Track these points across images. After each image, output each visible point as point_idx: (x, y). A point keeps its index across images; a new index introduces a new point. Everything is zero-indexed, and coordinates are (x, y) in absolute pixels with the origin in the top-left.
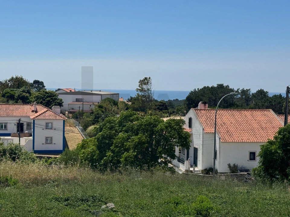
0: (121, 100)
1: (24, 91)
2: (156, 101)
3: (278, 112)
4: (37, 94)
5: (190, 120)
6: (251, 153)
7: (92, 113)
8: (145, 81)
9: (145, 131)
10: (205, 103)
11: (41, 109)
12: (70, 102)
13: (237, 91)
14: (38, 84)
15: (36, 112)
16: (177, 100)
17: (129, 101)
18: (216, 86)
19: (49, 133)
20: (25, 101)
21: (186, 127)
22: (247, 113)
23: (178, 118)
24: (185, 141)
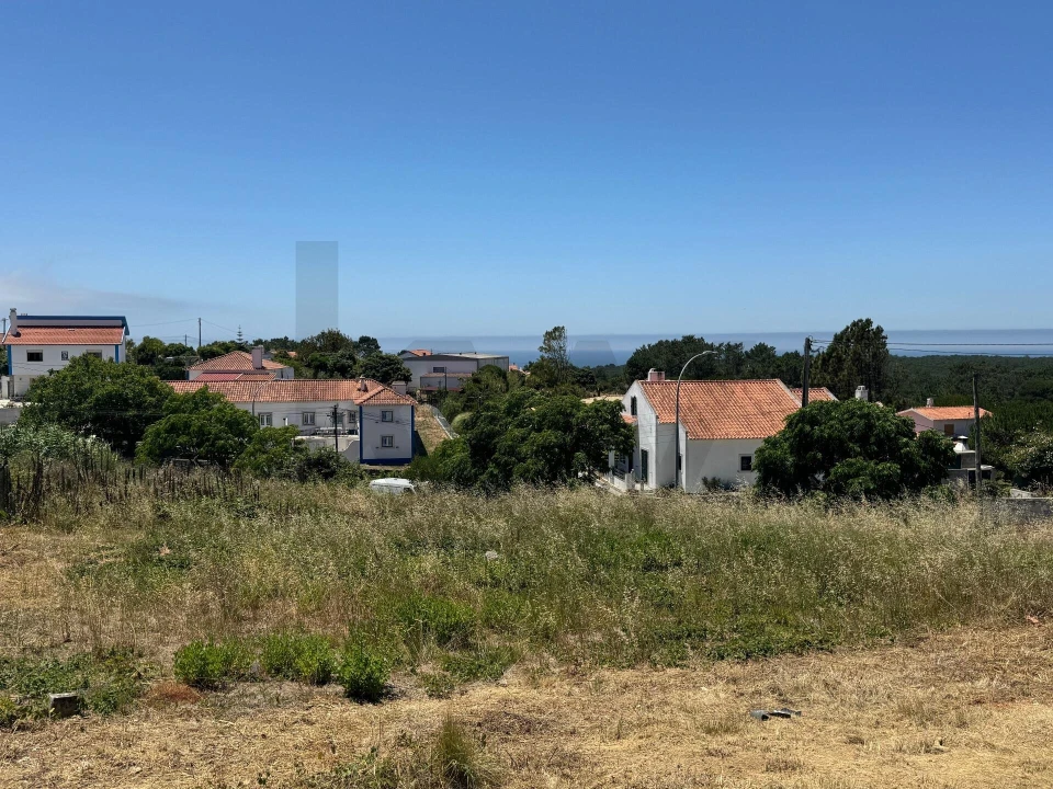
0: (512, 367)
1: (342, 356)
2: (574, 368)
3: (793, 382)
4: (365, 360)
5: (634, 400)
6: (743, 458)
7: (463, 392)
8: (555, 334)
9: (554, 426)
10: (659, 370)
11: (375, 387)
12: (424, 373)
13: (718, 349)
14: (368, 343)
15: (366, 390)
16: (612, 365)
17: (526, 369)
18: (680, 339)
19: (387, 429)
20: (344, 372)
21: (626, 415)
22: (737, 388)
23: (612, 399)
24: (626, 439)
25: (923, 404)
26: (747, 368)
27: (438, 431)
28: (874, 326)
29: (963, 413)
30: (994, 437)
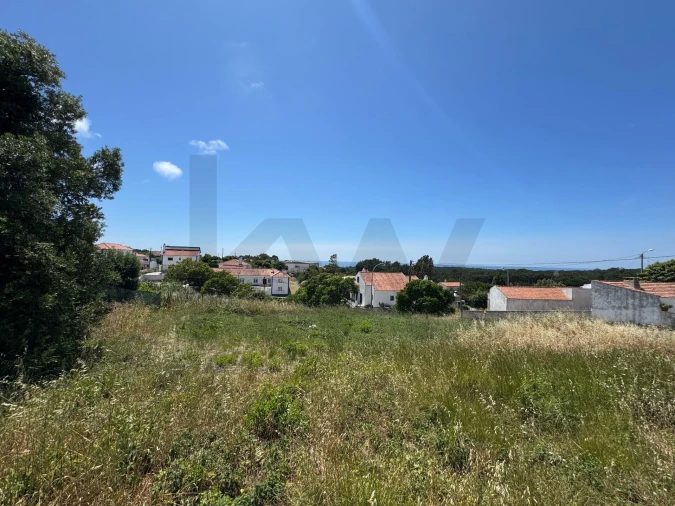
0: (320, 267)
1: (267, 262)
2: (340, 267)
3: (406, 274)
4: (274, 263)
5: (358, 278)
6: (391, 297)
7: (304, 274)
8: (334, 256)
9: (333, 284)
10: (366, 269)
11: (276, 271)
12: (292, 268)
13: (384, 263)
14: (275, 258)
15: (274, 273)
16: (351, 267)
17: (325, 267)
18: (372, 259)
19: (280, 285)
20: (268, 267)
21: (356, 282)
22: (389, 275)
23: (352, 277)
24: (356, 290)
25: (444, 281)
26: (392, 269)
27: (295, 287)
28: (429, 258)
29: (457, 284)
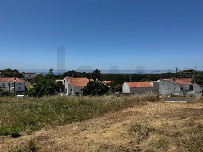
0: (43, 75)
1: (11, 73)
2: (55, 75)
3: (88, 78)
4: (15, 74)
5: (64, 81)
6: (81, 89)
7: (34, 79)
9: (51, 85)
10: (68, 76)
11: (17, 79)
12: (27, 76)
13: (78, 72)
14: (16, 71)
15: (15, 79)
16: (61, 75)
17: (46, 75)
18: (72, 71)
19: (20, 86)
20: (11, 76)
21: (63, 83)
22: (80, 79)
23: (61, 81)
24: (63, 87)
25: (105, 81)
26: (82, 75)
27: (30, 86)
28: (99, 70)
29: (110, 82)
30: (113, 85)
